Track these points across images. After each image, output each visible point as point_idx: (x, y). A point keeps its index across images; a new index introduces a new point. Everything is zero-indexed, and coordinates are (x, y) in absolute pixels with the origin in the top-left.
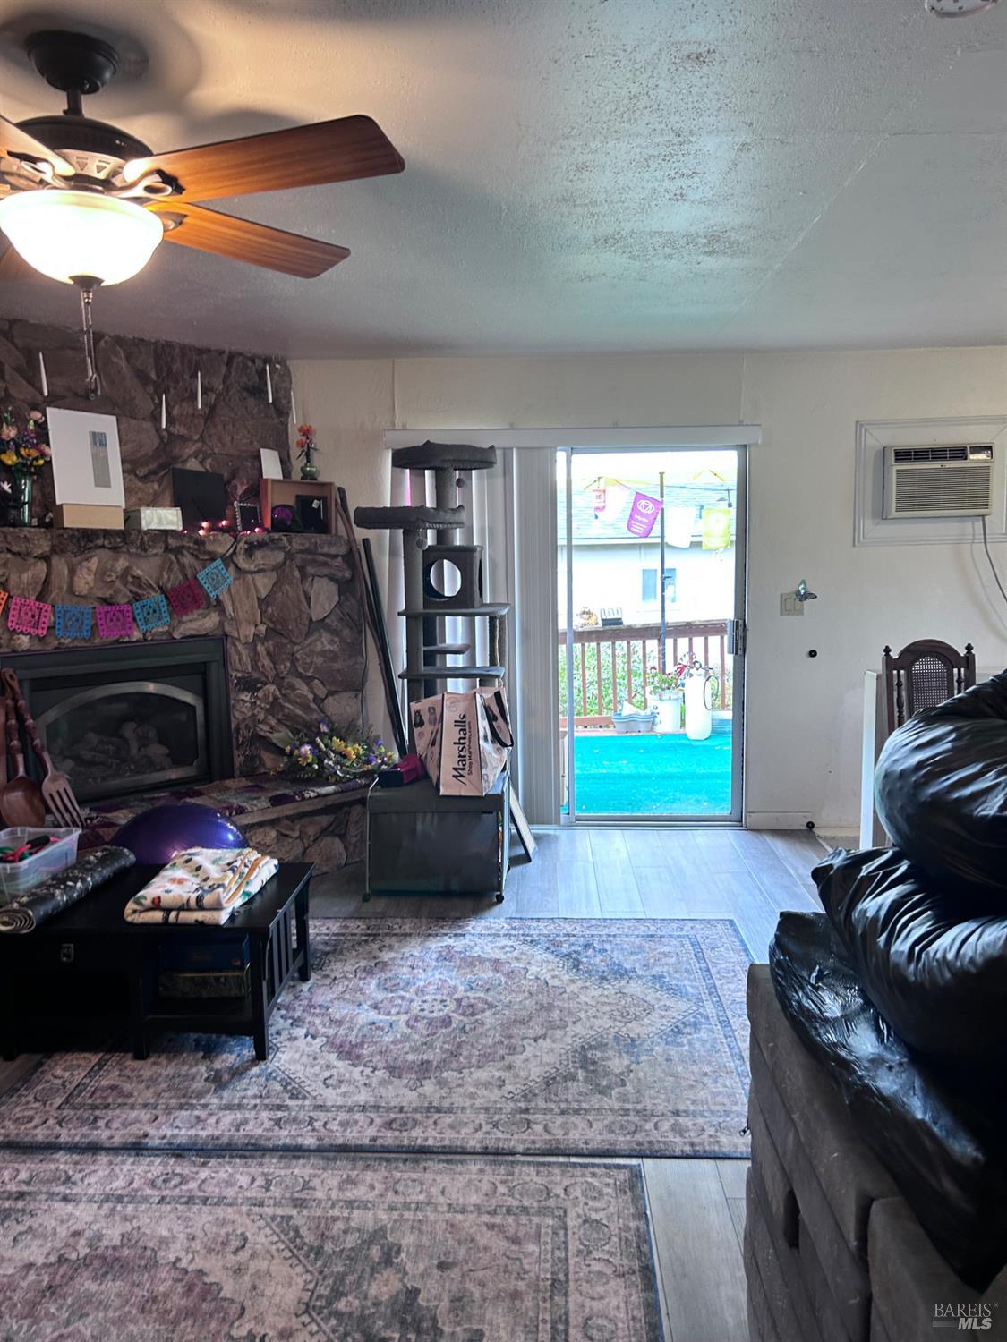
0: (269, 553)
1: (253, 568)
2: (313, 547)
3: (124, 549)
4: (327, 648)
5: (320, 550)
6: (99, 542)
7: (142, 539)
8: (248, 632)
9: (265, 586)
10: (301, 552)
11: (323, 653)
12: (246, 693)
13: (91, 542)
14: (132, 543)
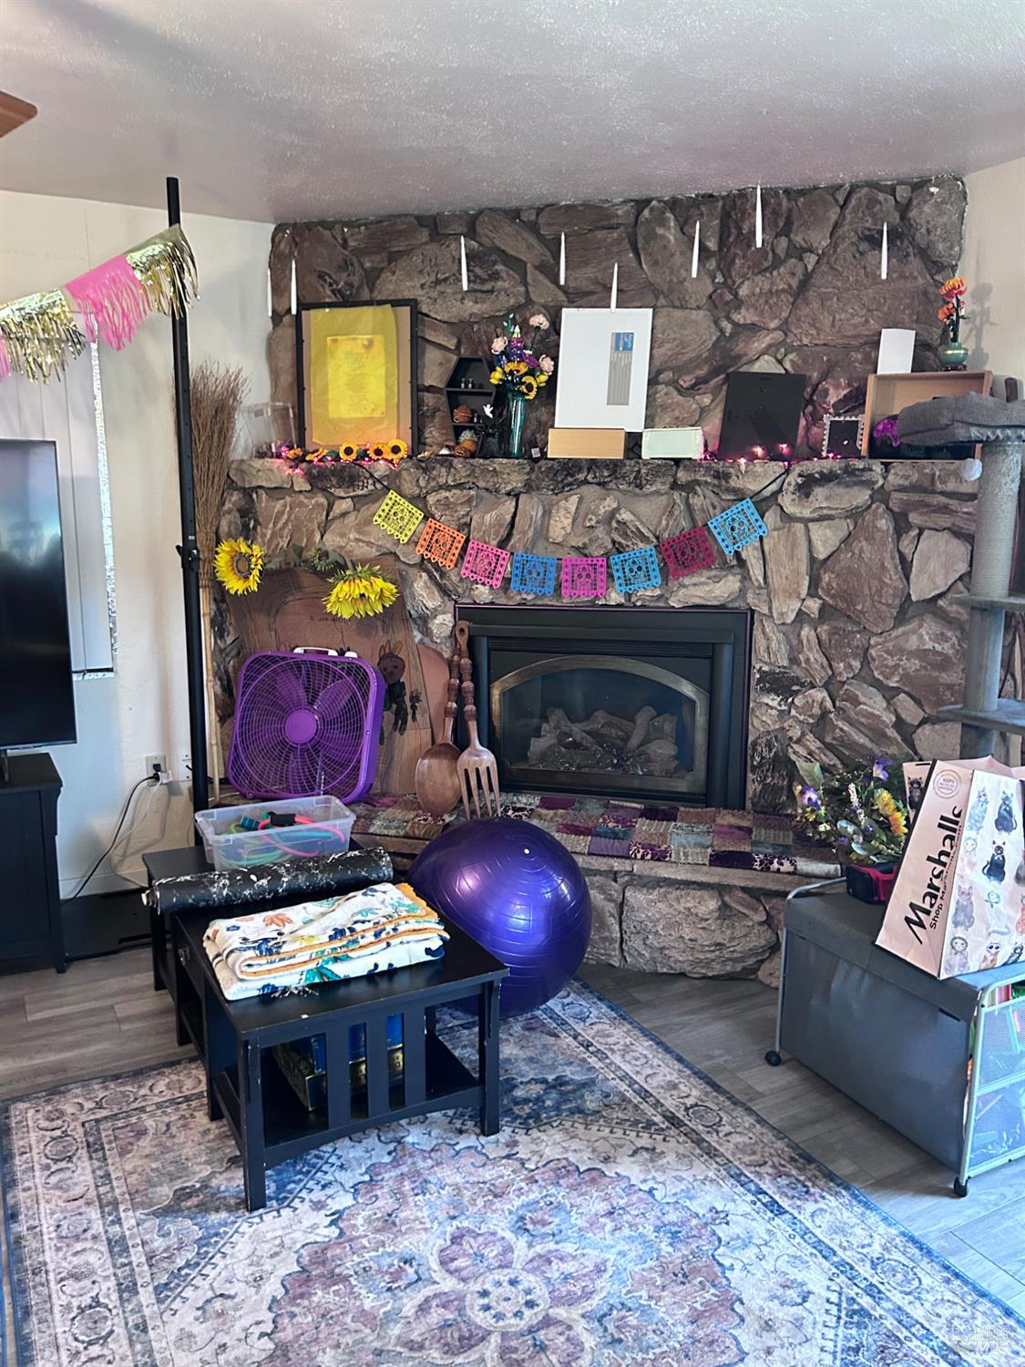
0: (841, 490)
1: (807, 513)
2: (926, 483)
3: (612, 485)
4: (929, 645)
5: (939, 486)
6: (581, 476)
7: (639, 472)
8: (788, 609)
9: (825, 543)
10: (901, 489)
11: (921, 654)
12: (773, 696)
13: (572, 476)
14: (623, 478)
